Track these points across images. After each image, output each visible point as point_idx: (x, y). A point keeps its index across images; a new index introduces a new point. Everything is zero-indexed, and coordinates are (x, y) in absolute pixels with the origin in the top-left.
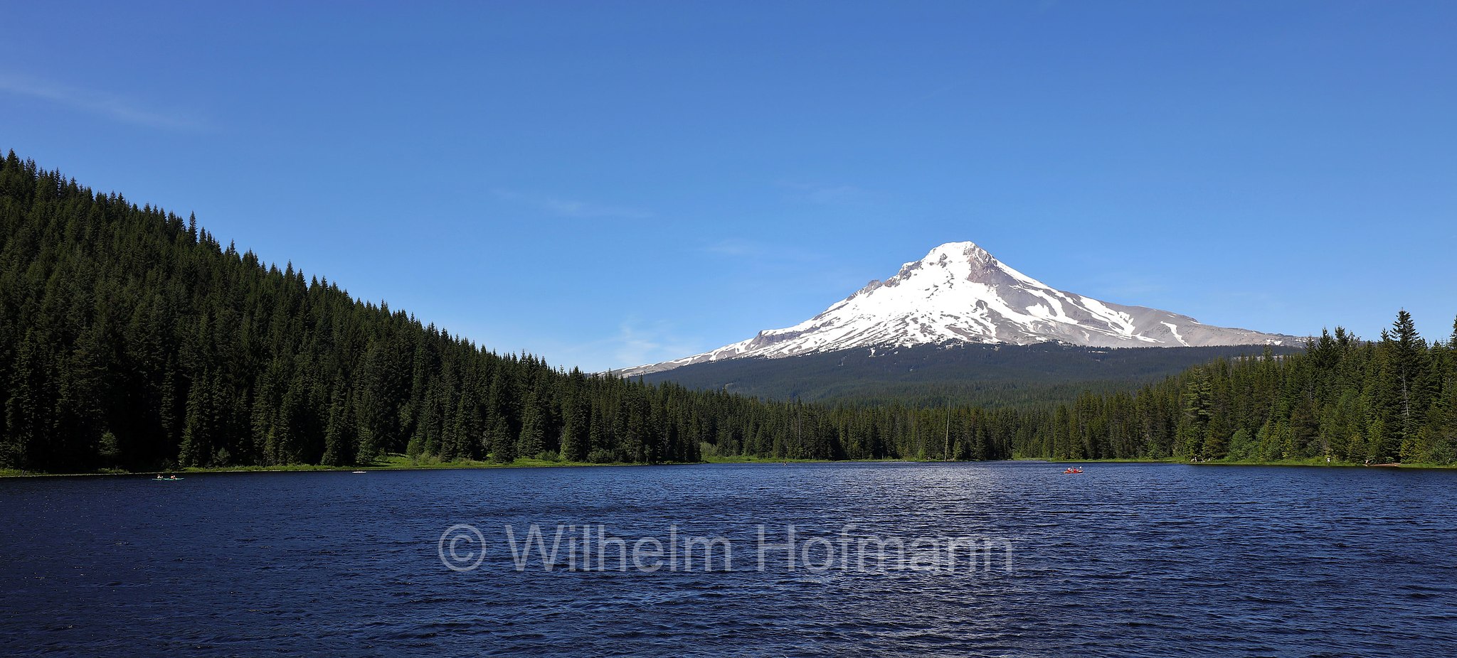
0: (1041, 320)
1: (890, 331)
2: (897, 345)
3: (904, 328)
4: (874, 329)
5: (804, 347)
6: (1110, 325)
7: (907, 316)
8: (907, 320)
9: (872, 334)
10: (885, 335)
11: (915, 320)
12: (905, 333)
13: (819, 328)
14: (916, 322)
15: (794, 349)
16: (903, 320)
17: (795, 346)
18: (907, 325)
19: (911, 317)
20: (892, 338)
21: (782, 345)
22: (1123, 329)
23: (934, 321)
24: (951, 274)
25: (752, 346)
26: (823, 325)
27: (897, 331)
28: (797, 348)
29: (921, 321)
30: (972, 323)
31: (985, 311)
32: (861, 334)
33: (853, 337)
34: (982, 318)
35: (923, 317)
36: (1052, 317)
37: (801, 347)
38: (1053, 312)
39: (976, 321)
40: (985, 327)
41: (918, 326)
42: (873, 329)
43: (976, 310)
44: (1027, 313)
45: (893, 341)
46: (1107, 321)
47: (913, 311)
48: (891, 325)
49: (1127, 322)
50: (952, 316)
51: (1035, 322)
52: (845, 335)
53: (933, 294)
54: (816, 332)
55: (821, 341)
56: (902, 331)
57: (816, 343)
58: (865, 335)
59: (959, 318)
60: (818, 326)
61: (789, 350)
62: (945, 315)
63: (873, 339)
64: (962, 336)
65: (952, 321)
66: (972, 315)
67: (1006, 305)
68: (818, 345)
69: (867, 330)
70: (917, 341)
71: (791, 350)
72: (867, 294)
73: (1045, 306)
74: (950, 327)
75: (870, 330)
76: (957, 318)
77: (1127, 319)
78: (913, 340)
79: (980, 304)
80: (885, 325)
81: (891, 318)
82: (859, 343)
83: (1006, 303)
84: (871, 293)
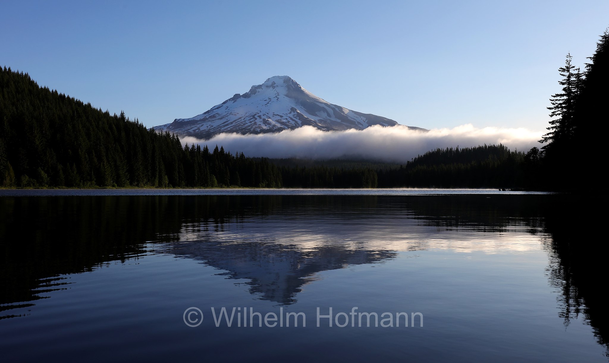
0: (323, 119)
1: (247, 122)
2: (252, 129)
3: (254, 121)
4: (239, 121)
5: (202, 129)
6: (356, 123)
7: (255, 115)
8: (256, 116)
9: (238, 123)
10: (245, 124)
11: (260, 117)
12: (255, 123)
13: (208, 119)
14: (261, 118)
15: (196, 130)
16: (254, 116)
17: (195, 128)
18: (256, 119)
19: (258, 115)
20: (249, 126)
21: (189, 127)
22: (363, 125)
23: (270, 118)
24: (278, 93)
25: (171, 127)
26: (210, 117)
27: (251, 122)
28: (197, 129)
29: (263, 117)
30: (289, 119)
31: (296, 113)
32: (232, 123)
33: (227, 125)
34: (294, 117)
35: (263, 115)
36: (329, 118)
37: (199, 129)
38: (329, 115)
39: (291, 119)
40: (296, 122)
41: (261, 120)
42: (237, 121)
43: (290, 113)
44: (316, 115)
45: (249, 128)
46: (355, 121)
47: (259, 112)
48: (248, 119)
49: (364, 122)
50: (279, 115)
51: (320, 120)
52: (223, 124)
53: (268, 103)
54: (207, 121)
55: (210, 126)
56: (253, 122)
57: (208, 127)
58: (234, 124)
59: (283, 116)
60: (207, 117)
61: (193, 131)
62: (275, 115)
63: (238, 126)
64: (285, 126)
65: (278, 118)
66: (289, 115)
67: (305, 110)
68: (209, 128)
69: (235, 121)
70: (262, 128)
71: (194, 131)
72: (233, 101)
73: (325, 112)
74: (278, 121)
75: (236, 121)
76: (281, 116)
77: (365, 120)
78: (260, 127)
79: (293, 110)
80: (244, 119)
81: (247, 115)
82: (231, 128)
83: (306, 110)
84: (235, 101)
